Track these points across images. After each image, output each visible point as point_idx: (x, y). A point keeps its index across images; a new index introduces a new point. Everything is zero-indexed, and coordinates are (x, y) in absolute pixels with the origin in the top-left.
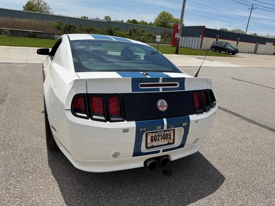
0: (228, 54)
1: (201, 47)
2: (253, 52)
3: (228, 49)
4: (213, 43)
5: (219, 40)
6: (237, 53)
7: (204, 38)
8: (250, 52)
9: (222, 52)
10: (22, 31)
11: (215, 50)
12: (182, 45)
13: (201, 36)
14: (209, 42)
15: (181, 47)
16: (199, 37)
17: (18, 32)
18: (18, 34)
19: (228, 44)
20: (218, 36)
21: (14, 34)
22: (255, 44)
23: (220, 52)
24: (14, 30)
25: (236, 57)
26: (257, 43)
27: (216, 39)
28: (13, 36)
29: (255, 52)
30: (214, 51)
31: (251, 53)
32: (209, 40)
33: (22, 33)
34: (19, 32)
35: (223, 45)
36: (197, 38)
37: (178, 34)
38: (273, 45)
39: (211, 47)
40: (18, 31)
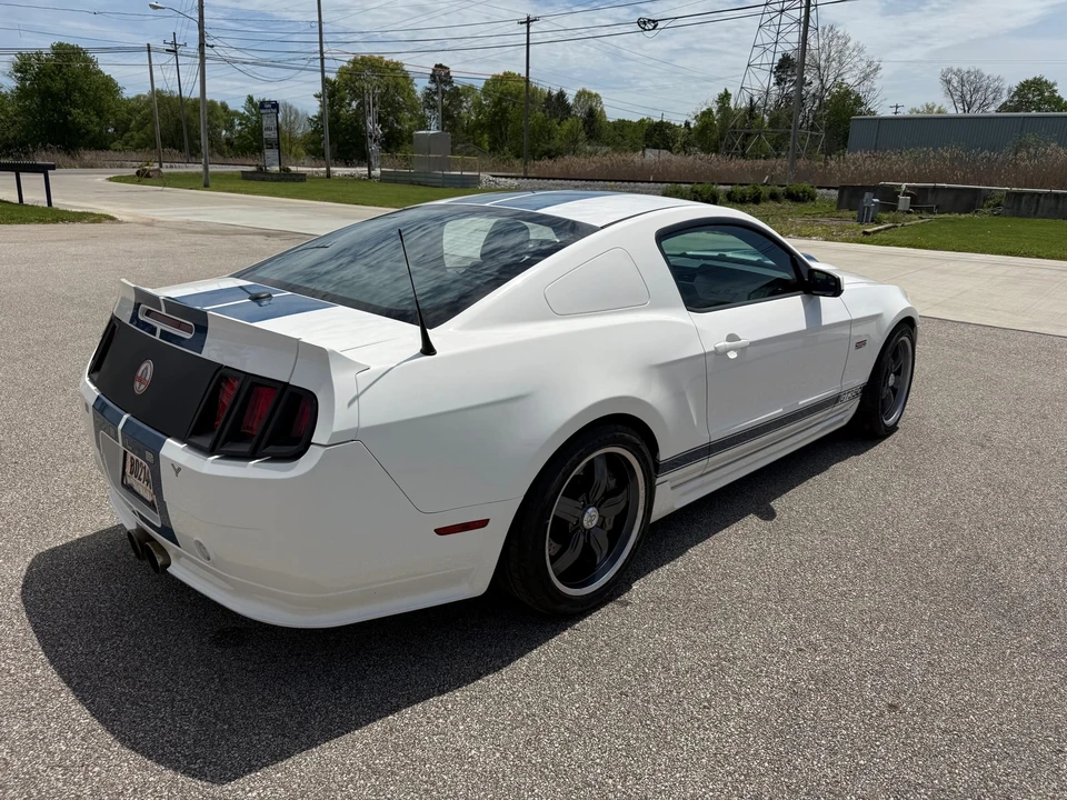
10: (1057, 194)
17: (1038, 201)
18: (1037, 206)
21: (1020, 206)
24: (1023, 194)
28: (1018, 214)
33: (1053, 202)
34: (1042, 199)
40: (1040, 195)
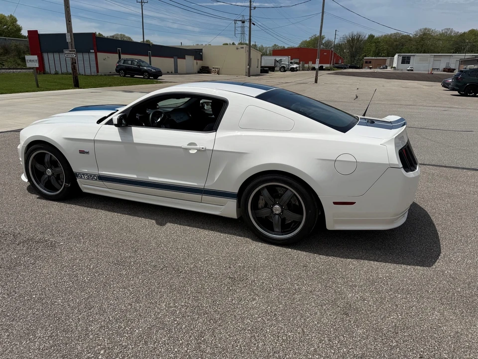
0: (149, 78)
1: (98, 72)
2: (173, 72)
3: (146, 71)
4: (118, 63)
5: (123, 57)
6: (161, 76)
7: (99, 54)
8: (170, 72)
9: (135, 76)
11: (125, 74)
12: (58, 70)
13: (93, 51)
14: (109, 61)
15: (57, 73)
16: (89, 52)
19: (143, 62)
20: (119, 50)
22: (173, 59)
23: (132, 76)
25: (161, 82)
26: (175, 58)
27: (117, 55)
29: (176, 72)
30: (124, 76)
31: (172, 73)
32: (108, 58)
35: (136, 63)
36: (86, 56)
37: (70, 51)
38: (195, 59)
39: (116, 70)
